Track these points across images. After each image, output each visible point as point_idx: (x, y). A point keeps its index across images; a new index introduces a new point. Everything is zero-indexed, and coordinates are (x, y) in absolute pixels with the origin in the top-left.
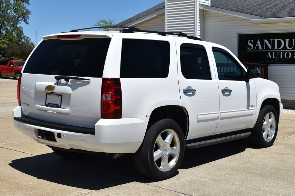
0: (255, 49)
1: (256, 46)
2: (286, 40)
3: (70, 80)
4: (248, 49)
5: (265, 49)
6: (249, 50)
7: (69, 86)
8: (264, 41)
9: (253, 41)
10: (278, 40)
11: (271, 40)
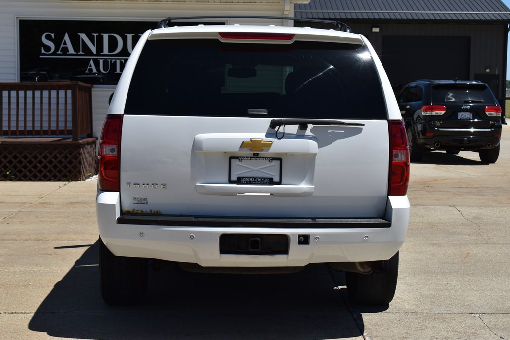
0: (59, 52)
1: (62, 46)
2: (127, 36)
3: (310, 126)
4: (43, 51)
5: (81, 53)
6: (44, 55)
7: (309, 138)
8: (79, 36)
9: (53, 35)
10: (109, 36)
11: (95, 35)
